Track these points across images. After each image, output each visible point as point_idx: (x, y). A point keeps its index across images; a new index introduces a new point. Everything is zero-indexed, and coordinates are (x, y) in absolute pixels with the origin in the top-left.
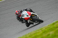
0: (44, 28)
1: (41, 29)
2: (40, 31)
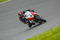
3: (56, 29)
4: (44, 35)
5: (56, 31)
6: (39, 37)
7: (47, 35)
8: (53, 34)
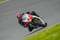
0: (47, 31)
1: (44, 32)
2: (44, 33)
3: (49, 30)
4: (37, 36)
5: (49, 32)
6: (32, 39)
7: (41, 36)
8: (46, 35)
